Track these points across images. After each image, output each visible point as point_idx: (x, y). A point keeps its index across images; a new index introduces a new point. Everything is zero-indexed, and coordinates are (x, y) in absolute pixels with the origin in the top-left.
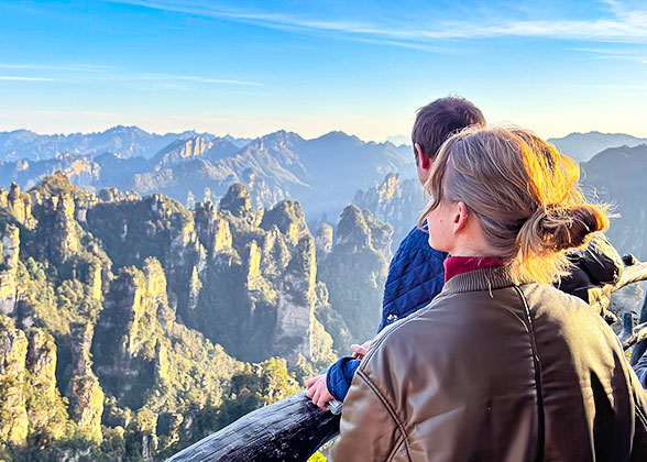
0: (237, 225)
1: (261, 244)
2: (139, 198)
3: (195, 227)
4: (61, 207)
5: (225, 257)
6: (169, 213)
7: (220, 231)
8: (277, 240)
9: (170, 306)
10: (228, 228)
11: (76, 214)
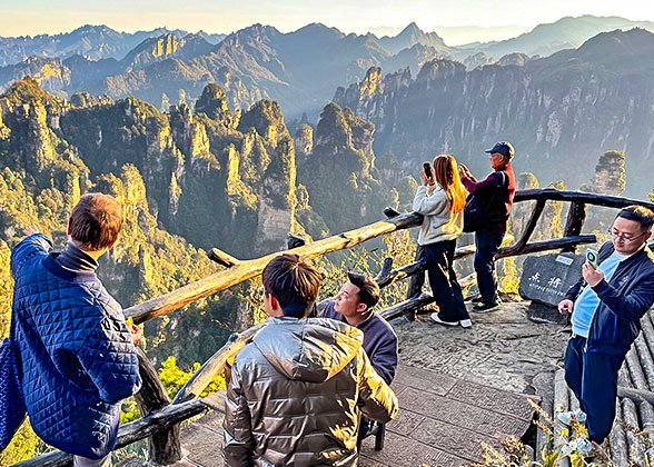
0: (214, 129)
1: (240, 148)
2: (112, 102)
3: (171, 132)
4: (33, 114)
5: (204, 162)
6: (144, 117)
7: (197, 135)
8: (255, 143)
9: (151, 212)
10: (205, 132)
11: (48, 121)
